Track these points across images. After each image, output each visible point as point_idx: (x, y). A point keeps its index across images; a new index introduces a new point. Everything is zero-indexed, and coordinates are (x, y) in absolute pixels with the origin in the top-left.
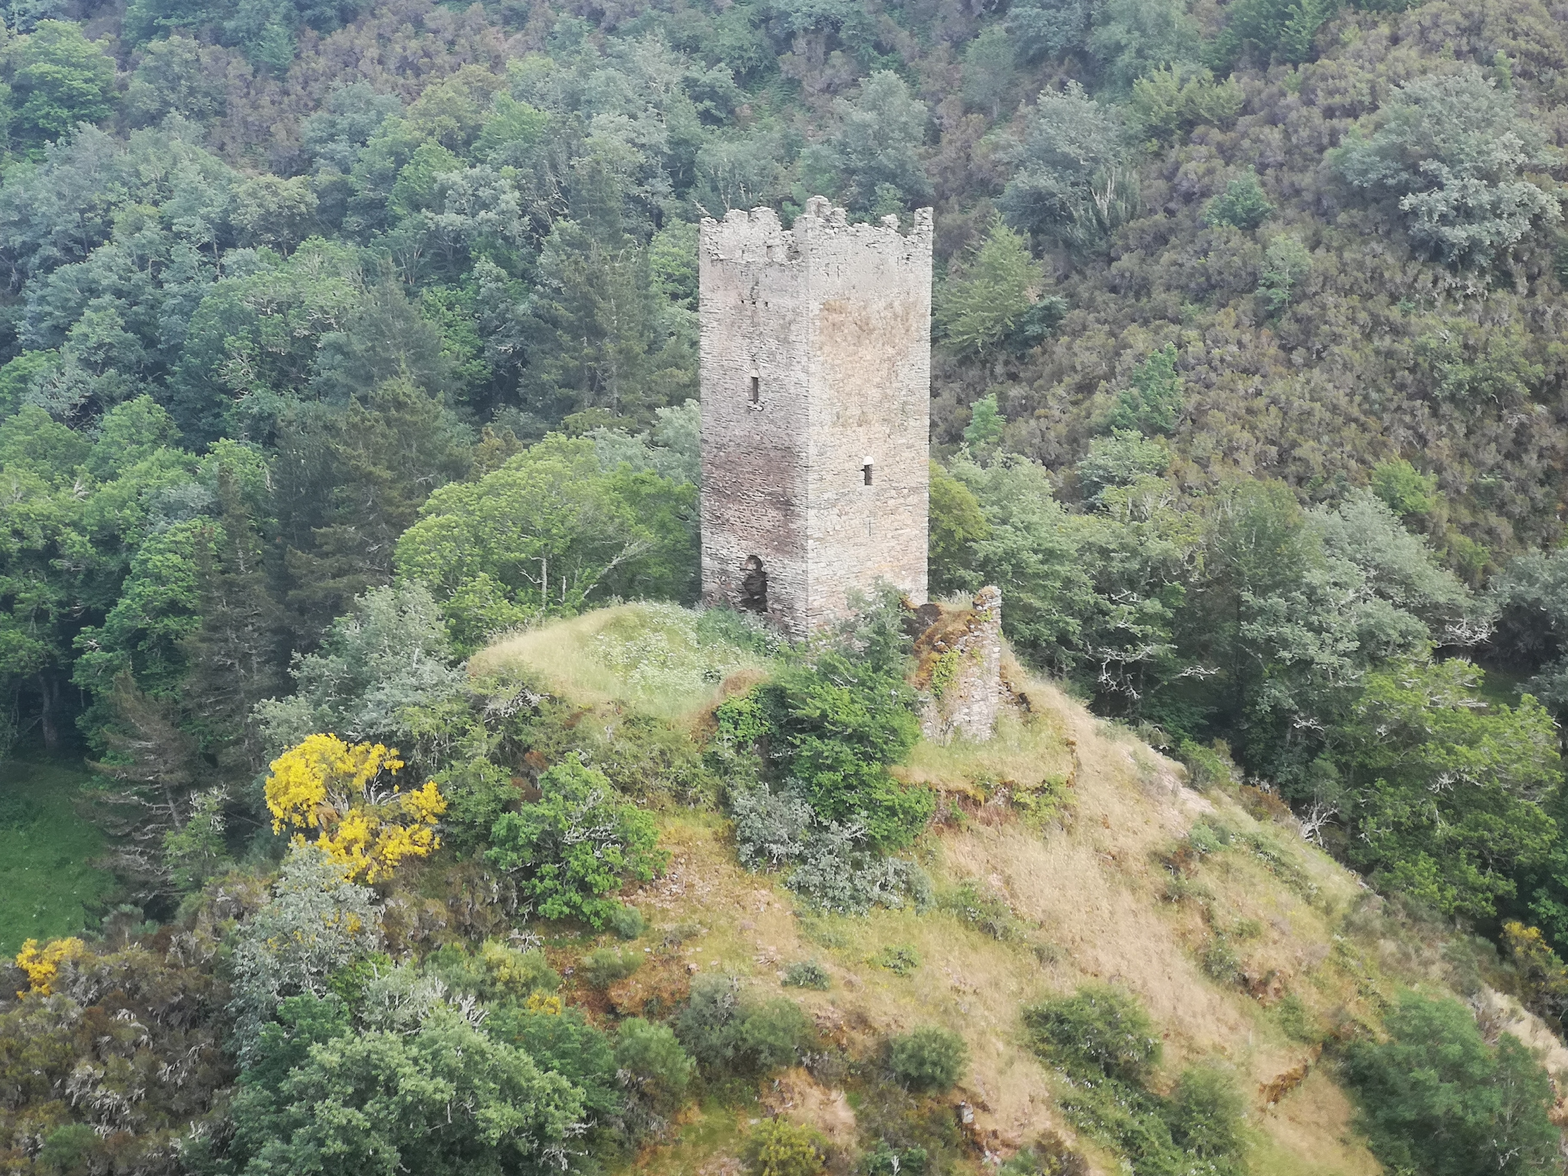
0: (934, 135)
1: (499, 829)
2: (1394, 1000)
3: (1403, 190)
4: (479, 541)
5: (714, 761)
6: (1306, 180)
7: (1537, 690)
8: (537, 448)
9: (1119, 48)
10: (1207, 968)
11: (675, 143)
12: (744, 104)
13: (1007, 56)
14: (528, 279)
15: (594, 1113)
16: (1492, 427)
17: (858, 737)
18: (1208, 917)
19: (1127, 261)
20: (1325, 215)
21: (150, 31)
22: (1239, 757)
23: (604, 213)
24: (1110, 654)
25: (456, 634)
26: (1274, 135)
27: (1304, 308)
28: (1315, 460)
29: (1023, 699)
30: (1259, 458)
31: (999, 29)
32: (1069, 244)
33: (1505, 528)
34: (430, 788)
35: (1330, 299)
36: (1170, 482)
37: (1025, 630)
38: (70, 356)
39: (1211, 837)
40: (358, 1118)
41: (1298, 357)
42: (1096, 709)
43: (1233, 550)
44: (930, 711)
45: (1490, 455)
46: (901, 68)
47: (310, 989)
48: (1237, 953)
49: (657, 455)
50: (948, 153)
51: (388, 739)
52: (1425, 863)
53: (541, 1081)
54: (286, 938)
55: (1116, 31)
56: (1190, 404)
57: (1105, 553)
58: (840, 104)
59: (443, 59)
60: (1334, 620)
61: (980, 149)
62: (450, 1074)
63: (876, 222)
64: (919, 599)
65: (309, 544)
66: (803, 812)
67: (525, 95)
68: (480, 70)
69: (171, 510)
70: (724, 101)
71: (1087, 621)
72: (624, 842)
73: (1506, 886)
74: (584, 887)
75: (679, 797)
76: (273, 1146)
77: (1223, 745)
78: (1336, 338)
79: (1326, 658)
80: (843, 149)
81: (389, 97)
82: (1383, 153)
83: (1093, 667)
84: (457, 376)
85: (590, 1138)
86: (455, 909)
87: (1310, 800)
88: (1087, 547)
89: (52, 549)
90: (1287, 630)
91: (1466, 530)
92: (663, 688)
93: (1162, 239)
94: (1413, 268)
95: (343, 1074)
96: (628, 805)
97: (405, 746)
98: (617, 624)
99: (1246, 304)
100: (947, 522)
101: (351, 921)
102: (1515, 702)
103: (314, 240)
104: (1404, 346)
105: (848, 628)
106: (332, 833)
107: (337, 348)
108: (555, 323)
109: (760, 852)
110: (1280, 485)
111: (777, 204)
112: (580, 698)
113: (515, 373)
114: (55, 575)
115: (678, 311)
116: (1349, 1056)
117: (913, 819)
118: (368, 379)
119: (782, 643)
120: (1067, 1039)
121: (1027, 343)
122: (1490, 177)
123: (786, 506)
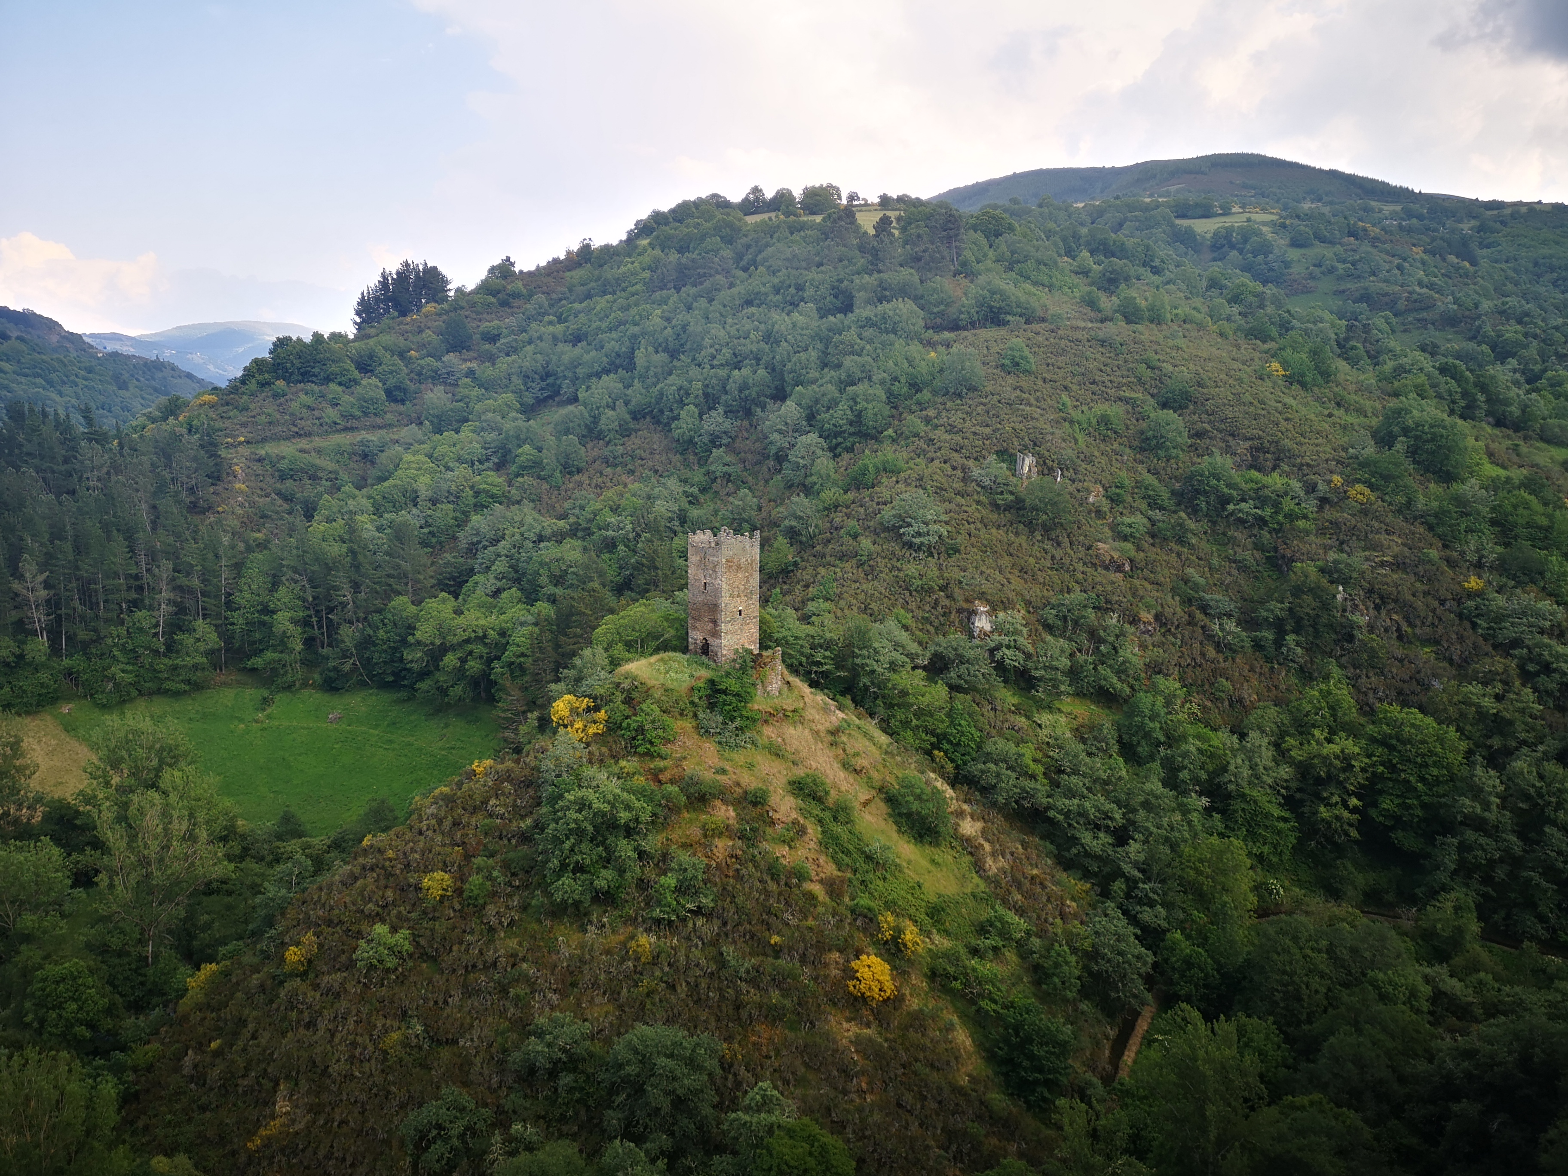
0: (760, 509)
1: (624, 725)
2: (900, 775)
3: (901, 527)
4: (619, 633)
5: (692, 703)
6: (871, 524)
7: (942, 679)
8: (637, 604)
9: (815, 483)
10: (844, 766)
11: (680, 510)
12: (702, 498)
13: (782, 485)
14: (634, 552)
15: (654, 814)
16: (928, 599)
17: (738, 695)
18: (844, 750)
19: (818, 548)
20: (878, 535)
21: (518, 475)
22: (853, 700)
23: (658, 531)
24: (815, 668)
25: (611, 663)
26: (862, 510)
27: (871, 563)
28: (876, 609)
29: (788, 683)
30: (859, 608)
31: (779, 477)
32: (801, 542)
33: (932, 629)
34: (603, 711)
35: (879, 560)
36: (832, 615)
37: (789, 661)
38: (491, 576)
39: (845, 725)
40: (580, 817)
41: (870, 577)
42: (810, 686)
43: (852, 636)
44: (759, 687)
45: (927, 608)
46: (750, 488)
47: (565, 775)
48: (853, 761)
49: (673, 606)
50: (764, 514)
51: (590, 696)
52: (909, 732)
53: (637, 804)
54: (557, 759)
55: (814, 478)
56: (838, 591)
57: (813, 637)
58: (731, 499)
59: (608, 485)
60: (882, 658)
61: (773, 513)
62: (609, 803)
63: (742, 535)
64: (756, 652)
65: (566, 635)
66: (720, 719)
67: (634, 495)
68: (621, 487)
69: (522, 624)
70: (696, 498)
71: (808, 658)
72: (664, 728)
73: (934, 740)
74: (651, 743)
75: (681, 714)
76: (553, 825)
77: (849, 697)
78: (881, 572)
79: (880, 670)
80: (732, 512)
81: (592, 496)
82: (894, 516)
83: (810, 673)
84: (612, 582)
85: (653, 822)
86: (610, 750)
87: (875, 714)
88: (808, 635)
89: (485, 636)
90: (868, 661)
91: (920, 630)
92: (676, 680)
93: (829, 541)
94: (904, 551)
95: (575, 802)
96: (665, 717)
97: (595, 698)
98: (662, 660)
99: (854, 561)
100: (765, 627)
101: (578, 754)
102: (936, 683)
103: (568, 540)
104: (901, 574)
105: (734, 661)
106: (572, 726)
107: (574, 573)
108: (643, 565)
109: (706, 731)
110: (865, 616)
111: (712, 529)
112: (650, 683)
113: (630, 580)
114: (486, 644)
115: (681, 561)
116: (887, 793)
117: (754, 721)
118: (584, 583)
119: (713, 665)
120: (801, 789)
121: (789, 572)
122: (926, 524)
123: (715, 622)
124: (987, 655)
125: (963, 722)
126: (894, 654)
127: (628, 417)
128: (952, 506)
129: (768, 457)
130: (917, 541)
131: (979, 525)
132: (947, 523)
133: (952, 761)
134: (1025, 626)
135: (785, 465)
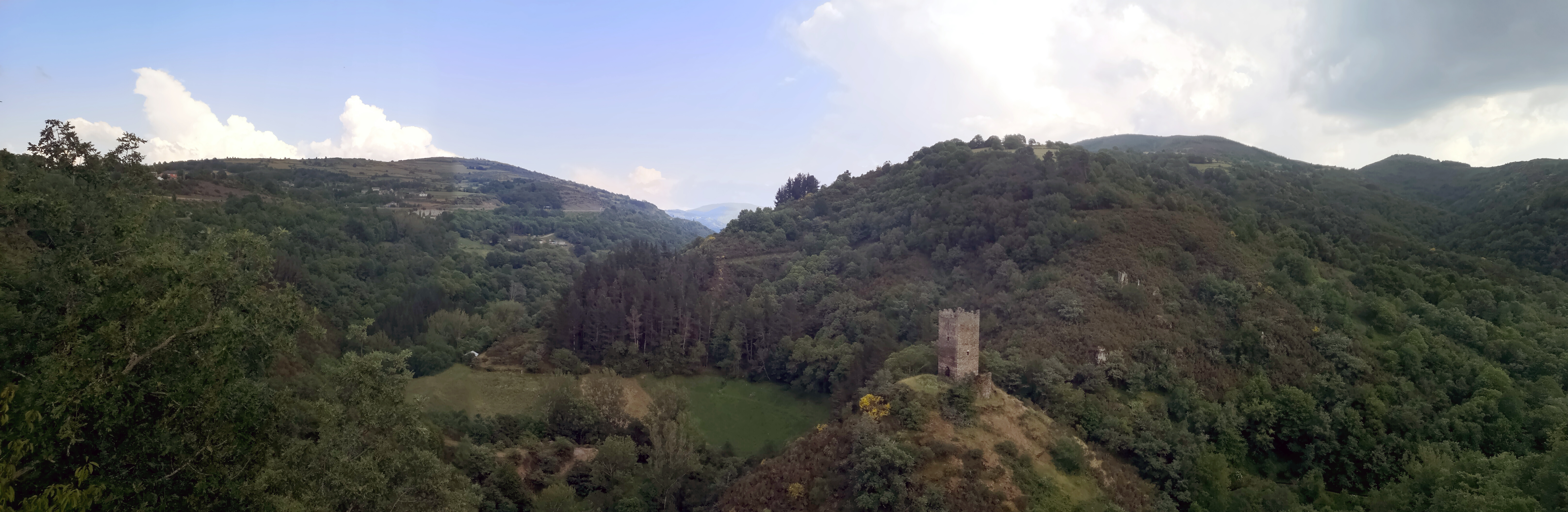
2: (1058, 439)
3: (1059, 309)
4: (899, 363)
6: (1043, 307)
8: (909, 347)
9: (1012, 286)
10: (1026, 436)
12: (947, 293)
13: (993, 286)
14: (909, 319)
16: (1073, 346)
17: (966, 398)
20: (1046, 313)
22: (1032, 400)
23: (922, 309)
24: (1010, 384)
25: (894, 379)
27: (1043, 328)
29: (995, 392)
30: (1036, 352)
32: (1003, 317)
34: (889, 405)
35: (1047, 327)
36: (1021, 356)
37: (996, 380)
38: (831, 328)
39: (1028, 414)
41: (1042, 335)
42: (1008, 394)
43: (1032, 366)
44: (979, 394)
47: (866, 438)
50: (982, 301)
51: (881, 396)
53: (906, 456)
54: (862, 429)
56: (1024, 343)
57: (1010, 367)
58: (964, 293)
59: (895, 284)
60: (1048, 378)
61: (988, 301)
62: (890, 454)
63: (970, 312)
64: (977, 375)
65: (869, 362)
66: (955, 411)
67: (909, 290)
69: (846, 354)
70: (944, 292)
71: (1006, 378)
74: (915, 423)
75: (933, 408)
77: (1030, 398)
78: (1048, 332)
81: (886, 288)
82: (1055, 303)
86: (892, 426)
87: (1045, 407)
89: (826, 359)
91: (1069, 362)
92: (931, 389)
94: (1060, 321)
96: (924, 409)
97: (885, 397)
98: (923, 378)
99: (1033, 326)
101: (874, 426)
103: (872, 311)
105: (964, 379)
106: (871, 412)
107: (874, 328)
109: (947, 418)
110: (1039, 356)
111: (953, 309)
112: (916, 390)
113: (906, 335)
114: (827, 363)
115: (935, 325)
116: (1051, 450)
117: (975, 412)
118: (880, 334)
119: (952, 382)
121: (996, 332)
122: (1072, 307)
123: (953, 358)
124: (1104, 373)
125: (1092, 409)
126: (1055, 375)
127: (906, 249)
128: (1086, 298)
129: (985, 272)
130: (1067, 316)
131: (1100, 308)
132: (1083, 306)
133: (1086, 429)
134: (1123, 357)
135: (995, 276)
